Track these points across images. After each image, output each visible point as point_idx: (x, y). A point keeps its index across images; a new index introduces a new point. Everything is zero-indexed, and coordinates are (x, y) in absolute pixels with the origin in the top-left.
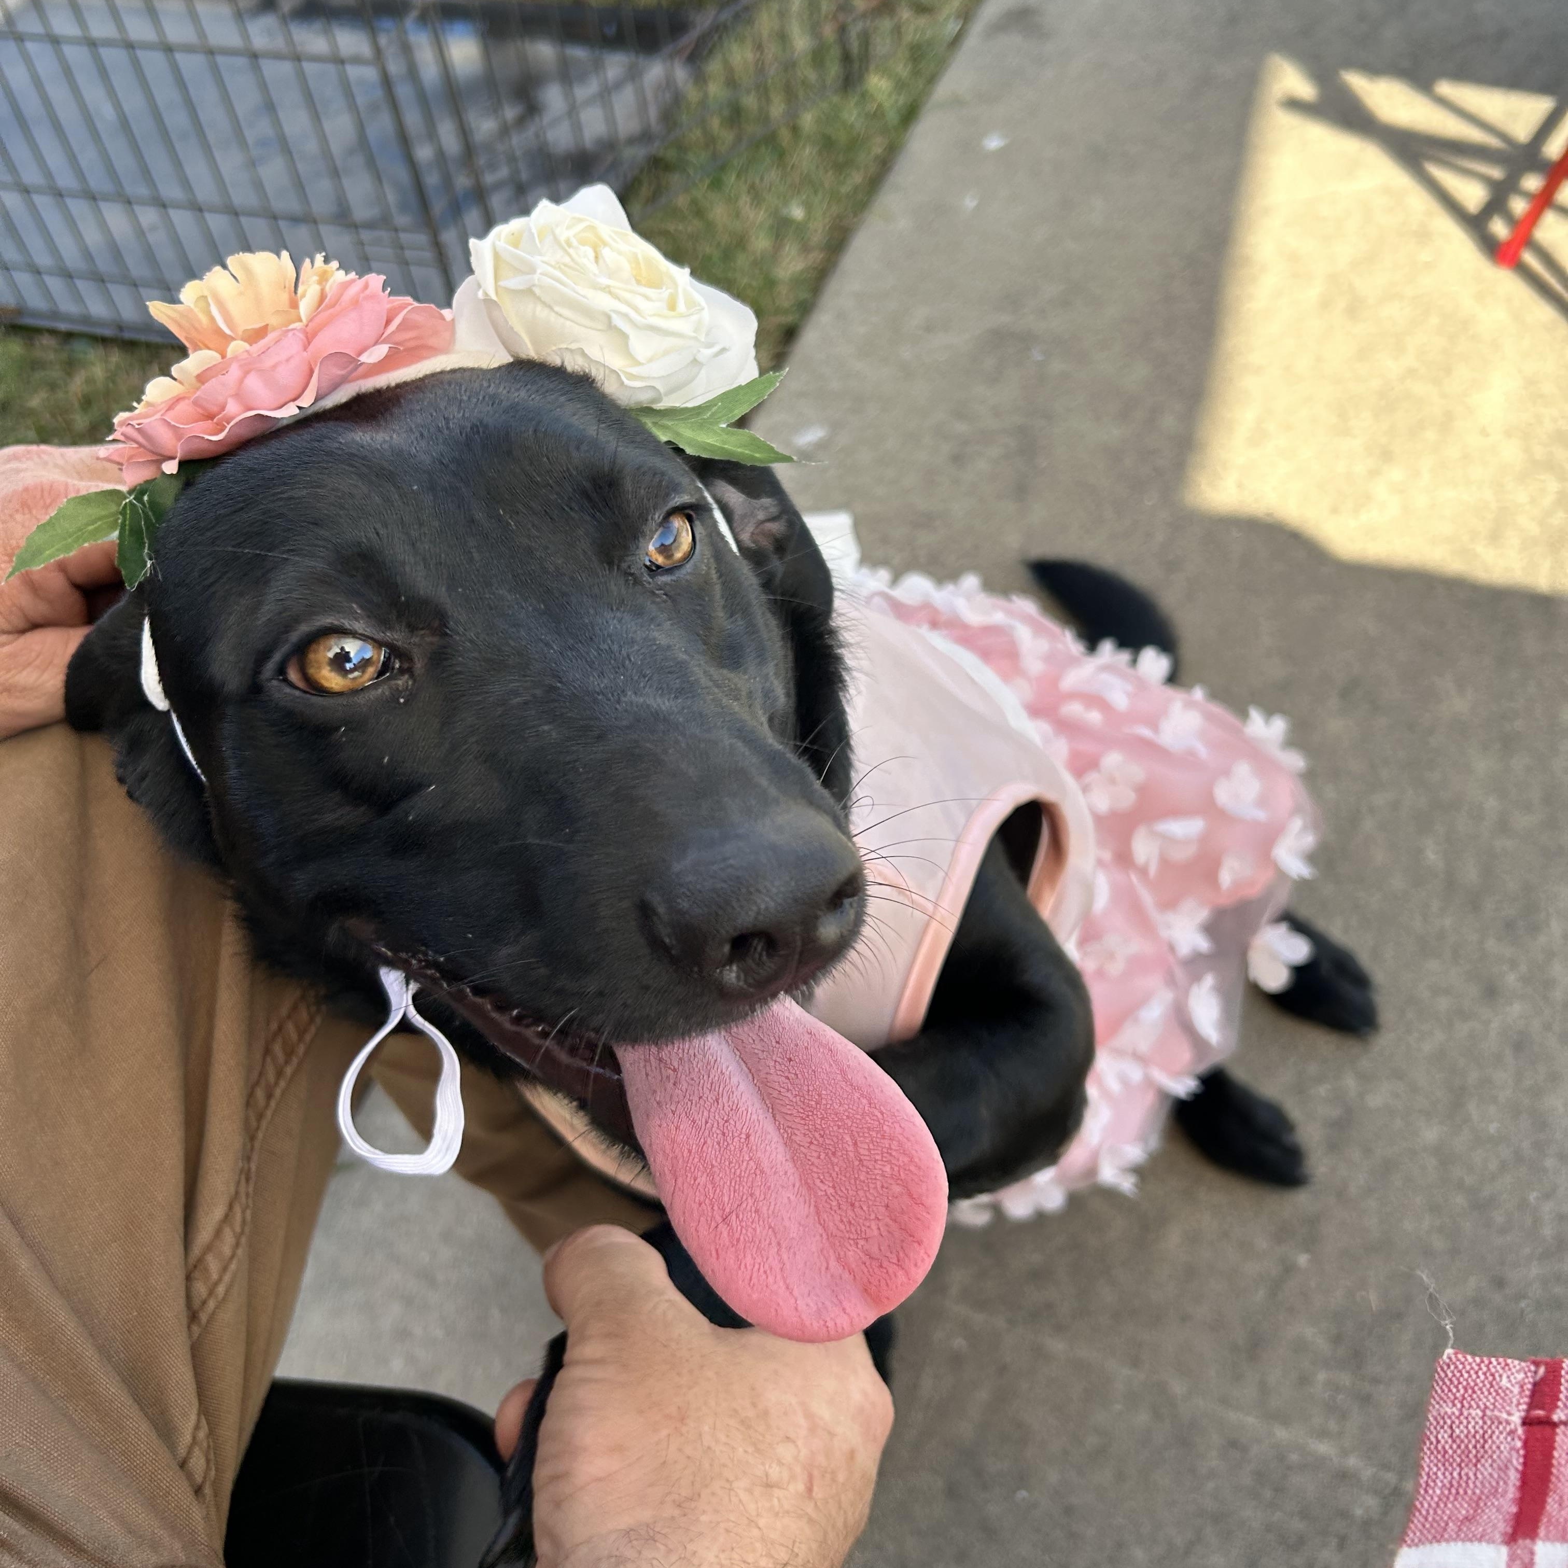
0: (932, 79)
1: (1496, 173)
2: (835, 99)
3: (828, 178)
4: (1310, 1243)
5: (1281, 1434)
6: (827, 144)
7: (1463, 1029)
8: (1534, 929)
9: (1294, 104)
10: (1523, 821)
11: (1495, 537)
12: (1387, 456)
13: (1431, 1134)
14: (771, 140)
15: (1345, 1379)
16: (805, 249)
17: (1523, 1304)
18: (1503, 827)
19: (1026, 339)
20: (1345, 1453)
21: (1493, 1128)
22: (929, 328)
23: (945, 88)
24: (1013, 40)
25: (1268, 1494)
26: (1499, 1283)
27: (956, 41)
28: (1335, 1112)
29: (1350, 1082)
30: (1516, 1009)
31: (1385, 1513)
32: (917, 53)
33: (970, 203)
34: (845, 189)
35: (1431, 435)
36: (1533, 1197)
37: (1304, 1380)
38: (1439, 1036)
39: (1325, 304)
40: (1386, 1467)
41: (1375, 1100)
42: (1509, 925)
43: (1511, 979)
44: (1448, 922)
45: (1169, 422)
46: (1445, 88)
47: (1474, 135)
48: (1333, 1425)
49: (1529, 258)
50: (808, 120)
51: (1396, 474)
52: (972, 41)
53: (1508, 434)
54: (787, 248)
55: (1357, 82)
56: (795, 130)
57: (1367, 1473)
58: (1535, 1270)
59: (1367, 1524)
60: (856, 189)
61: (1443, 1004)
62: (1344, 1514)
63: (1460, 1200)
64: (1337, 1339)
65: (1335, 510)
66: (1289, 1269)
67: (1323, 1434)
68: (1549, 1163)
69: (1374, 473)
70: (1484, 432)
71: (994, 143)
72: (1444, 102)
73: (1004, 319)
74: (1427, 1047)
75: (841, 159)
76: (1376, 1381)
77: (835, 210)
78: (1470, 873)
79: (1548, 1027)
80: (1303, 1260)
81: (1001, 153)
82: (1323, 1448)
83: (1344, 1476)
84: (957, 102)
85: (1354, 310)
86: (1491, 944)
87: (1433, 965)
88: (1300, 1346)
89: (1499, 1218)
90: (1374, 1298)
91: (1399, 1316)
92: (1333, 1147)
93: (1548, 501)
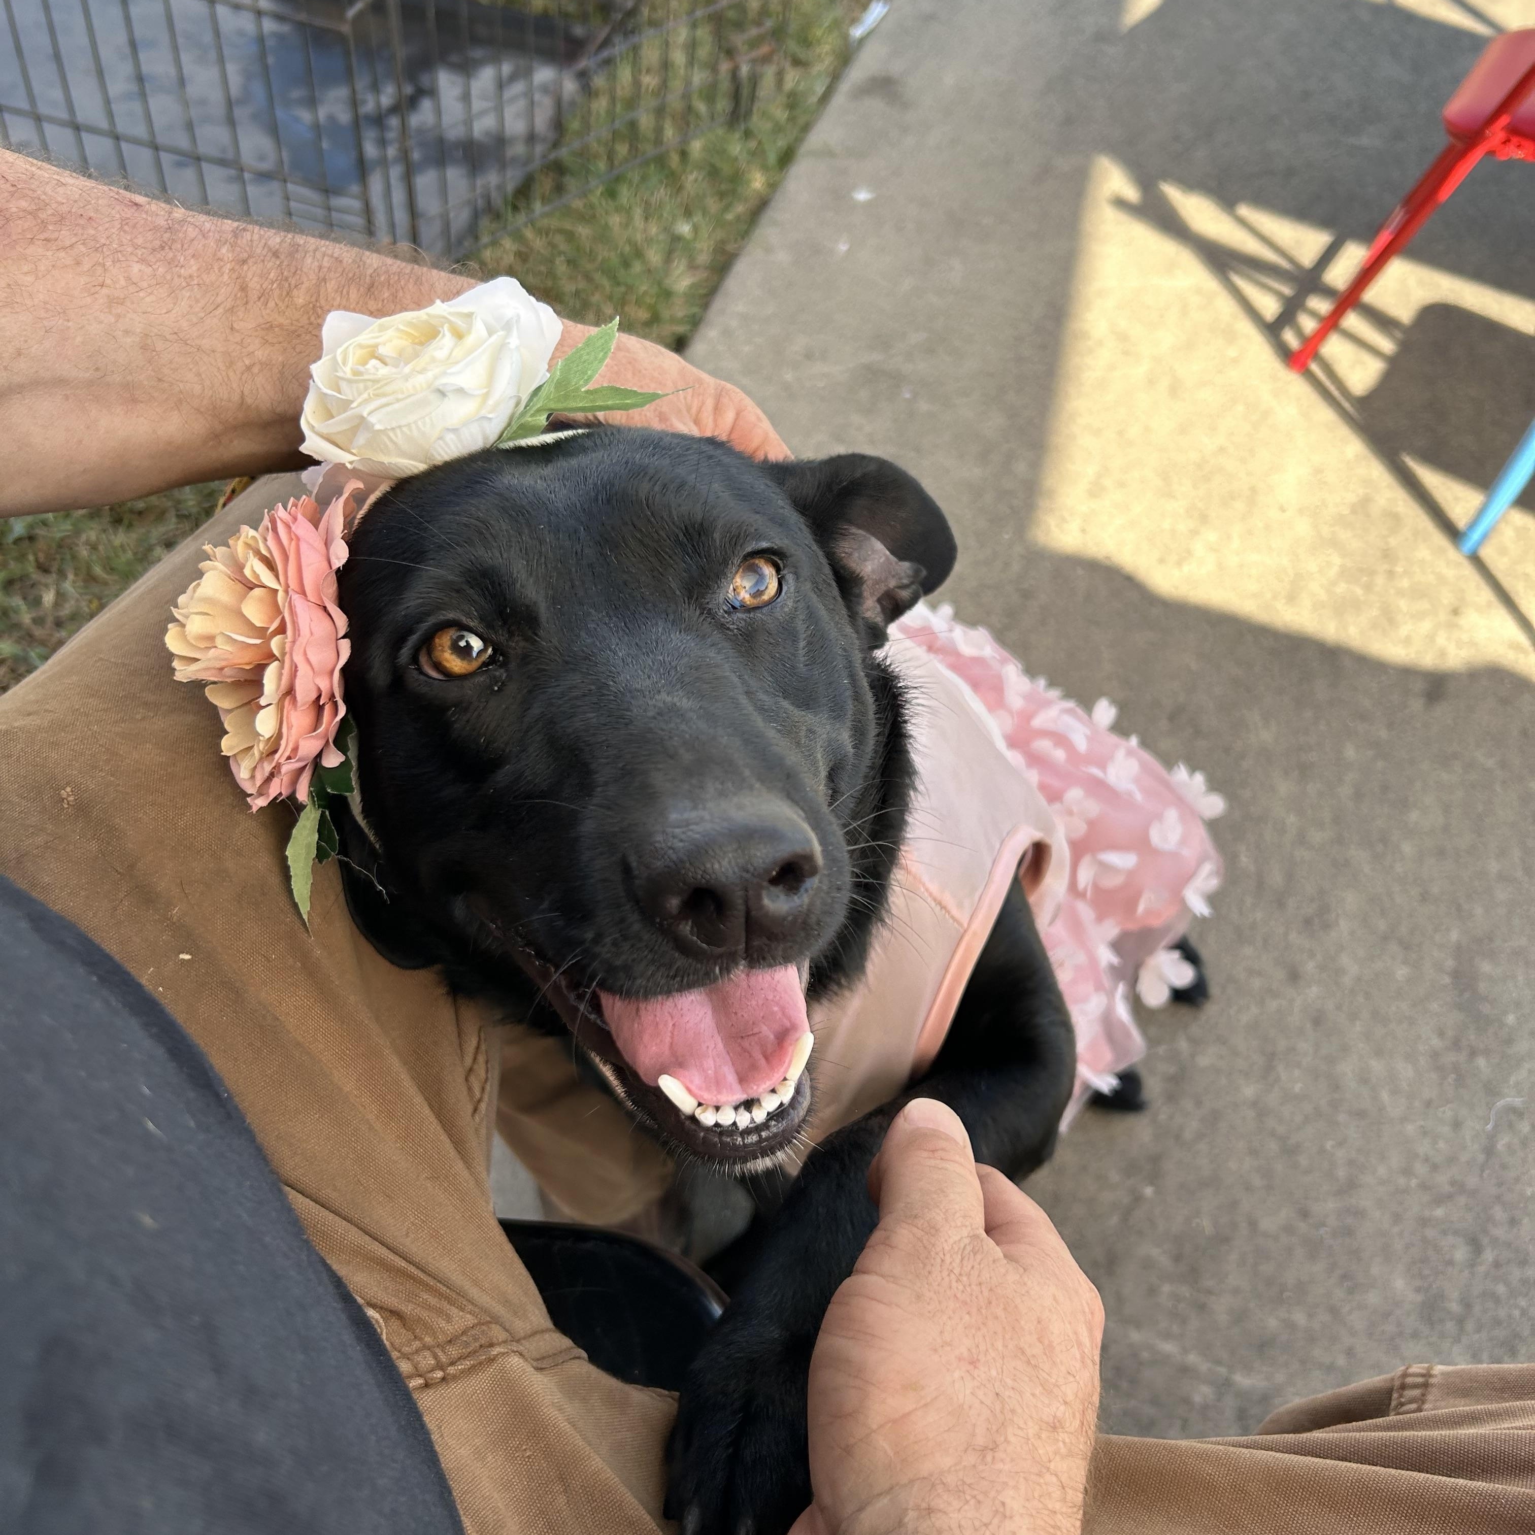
0: (806, 128)
1: (1287, 291)
2: (720, 132)
3: (713, 204)
4: (1154, 1177)
5: (1135, 1336)
6: (713, 173)
7: (1273, 1005)
8: (1327, 927)
9: (1120, 203)
10: (1317, 837)
11: (1292, 598)
12: (1204, 519)
13: (1249, 1091)
14: (661, 161)
15: (1185, 1291)
16: (692, 266)
17: (1322, 1231)
18: (1301, 839)
19: (897, 379)
20: (1185, 1351)
21: (1298, 1087)
22: (809, 356)
23: (818, 137)
24: (875, 105)
25: (1125, 1385)
26: (1304, 1214)
27: (826, 97)
28: (1172, 1070)
29: (1183, 1045)
30: (1314, 991)
31: (1219, 1400)
32: (793, 101)
33: (843, 247)
34: (730, 216)
35: (1239, 505)
36: (1329, 1145)
37: (1152, 1291)
38: (1254, 1010)
39: (1151, 382)
40: (1219, 1362)
41: (1204, 1061)
42: (1308, 922)
43: (1310, 967)
44: (1259, 915)
45: (1021, 468)
46: (1244, 210)
47: (1269, 255)
48: (1175, 1329)
49: (1314, 367)
50: (696, 147)
51: (1211, 536)
52: (839, 99)
53: (1301, 511)
54: (675, 264)
55: (1173, 193)
56: (684, 154)
57: (1204, 1367)
58: (1331, 1205)
59: (1205, 1407)
60: (738, 218)
61: (1257, 983)
62: (1186, 1401)
63: (1273, 1146)
64: (1177, 1258)
65: (1162, 561)
66: (1138, 1199)
67: (1167, 1336)
68: (1342, 1118)
69: (1194, 533)
70: (1283, 510)
71: (862, 196)
72: (1243, 223)
73: (876, 357)
74: (1245, 1018)
75: (723, 187)
76: (1209, 1292)
77: (720, 234)
78: (1276, 878)
79: (1339, 1007)
80: (1149, 1191)
81: (869, 204)
82: (1168, 1347)
83: (1185, 1370)
84: (827, 153)
85: (1175, 390)
86: (1293, 936)
87: (1248, 951)
88: (1148, 1264)
89: (1303, 1161)
90: (1206, 1224)
91: (1226, 1240)
92: (1171, 1098)
93: (1333, 572)
